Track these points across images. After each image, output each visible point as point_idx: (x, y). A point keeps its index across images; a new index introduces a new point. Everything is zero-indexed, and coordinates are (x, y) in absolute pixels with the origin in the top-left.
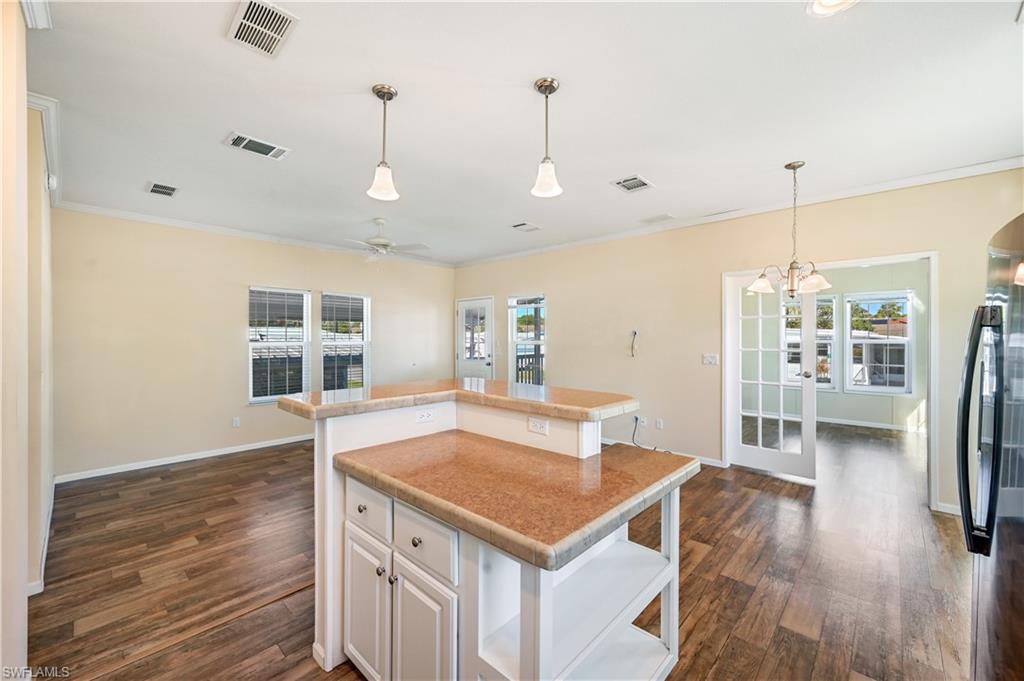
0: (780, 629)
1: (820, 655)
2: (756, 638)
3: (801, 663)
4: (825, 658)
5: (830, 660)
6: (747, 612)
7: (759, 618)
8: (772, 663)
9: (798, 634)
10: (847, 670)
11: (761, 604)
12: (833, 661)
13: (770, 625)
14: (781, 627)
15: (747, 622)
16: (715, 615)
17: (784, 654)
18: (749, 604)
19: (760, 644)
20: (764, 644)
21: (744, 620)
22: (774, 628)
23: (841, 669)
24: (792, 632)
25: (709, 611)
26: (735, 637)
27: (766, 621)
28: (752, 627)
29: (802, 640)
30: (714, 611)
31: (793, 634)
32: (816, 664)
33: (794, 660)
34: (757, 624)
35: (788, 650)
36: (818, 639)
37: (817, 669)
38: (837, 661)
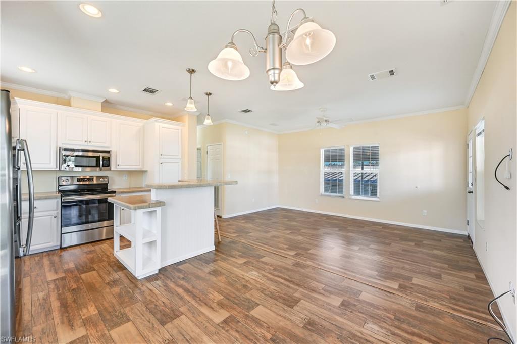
0: (129, 320)
1: (104, 327)
2: (132, 309)
3: (108, 317)
4: (101, 328)
5: (98, 329)
6: (148, 313)
7: (141, 315)
8: (117, 307)
9: (120, 325)
10: (88, 332)
11: (149, 322)
12: (96, 329)
13: (134, 317)
14: (129, 321)
15: (142, 309)
16: (155, 301)
17: (117, 314)
18: (153, 316)
19: (128, 308)
20: (127, 310)
21: (144, 309)
22: (131, 318)
23: (91, 330)
24: (123, 324)
25: (158, 299)
26: (138, 302)
27: (137, 317)
28: (138, 310)
29: (117, 325)
30: (157, 301)
31: (121, 324)
32: (102, 322)
33: (111, 315)
34: (138, 312)
35: (117, 316)
36: (110, 332)
37: (100, 321)
38: (95, 331)
